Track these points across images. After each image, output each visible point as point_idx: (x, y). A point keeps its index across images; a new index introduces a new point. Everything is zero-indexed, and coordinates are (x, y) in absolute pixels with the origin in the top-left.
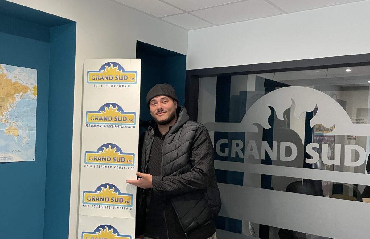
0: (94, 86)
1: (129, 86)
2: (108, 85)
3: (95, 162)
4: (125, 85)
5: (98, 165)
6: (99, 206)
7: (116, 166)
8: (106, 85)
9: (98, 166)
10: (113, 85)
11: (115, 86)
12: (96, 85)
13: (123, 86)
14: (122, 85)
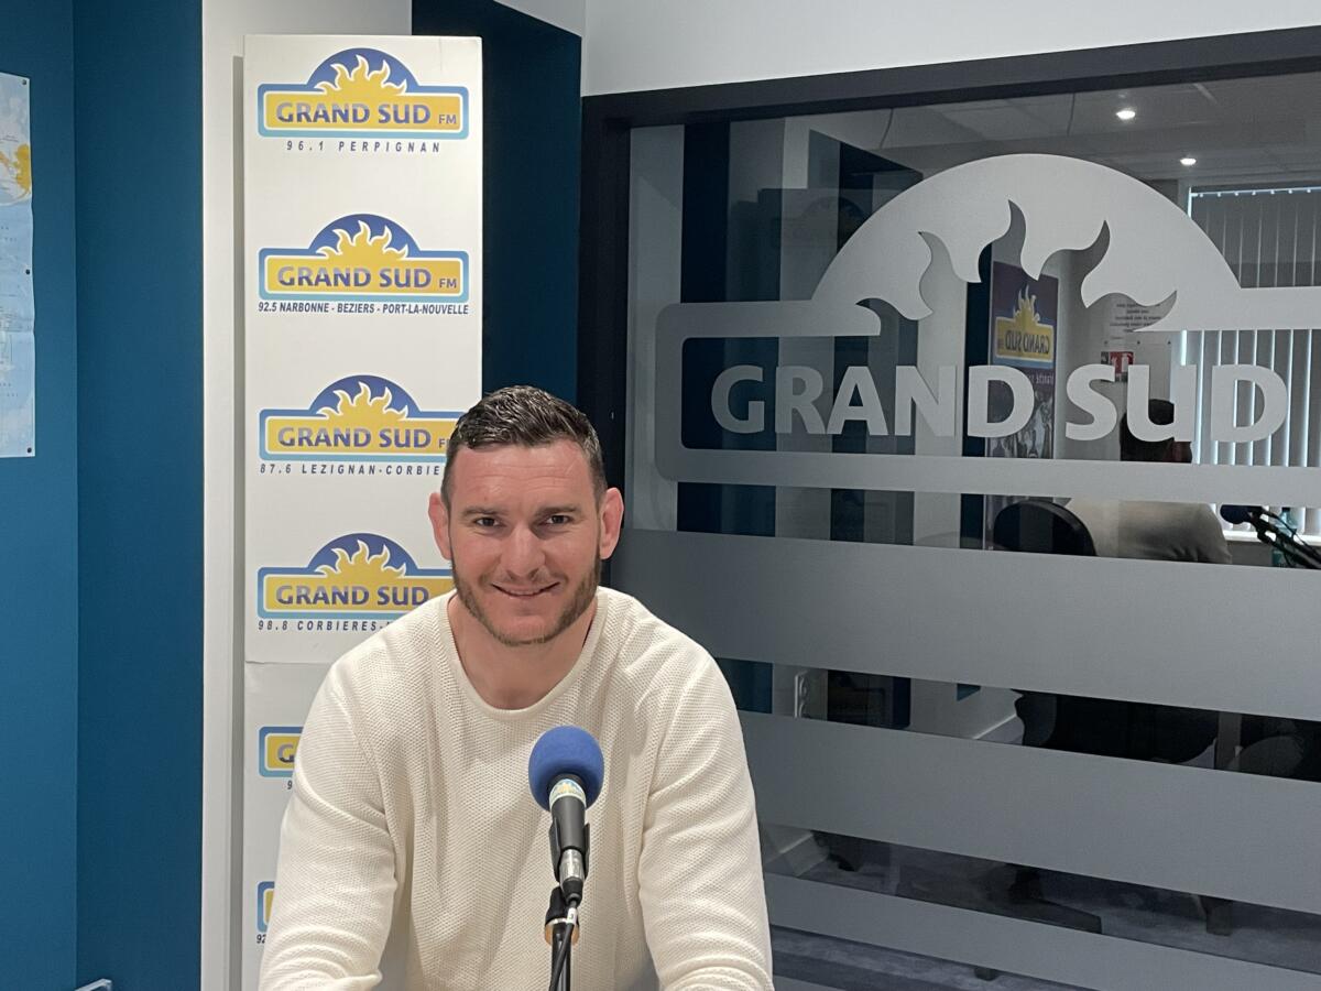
0: (290, 145)
1: (436, 147)
2: (348, 141)
3: (306, 450)
4: (418, 143)
5: (319, 464)
6: (329, 624)
7: (395, 465)
8: (342, 145)
9: (319, 469)
10: (371, 142)
11: (377, 145)
12: (295, 141)
13: (411, 147)
14: (405, 143)
